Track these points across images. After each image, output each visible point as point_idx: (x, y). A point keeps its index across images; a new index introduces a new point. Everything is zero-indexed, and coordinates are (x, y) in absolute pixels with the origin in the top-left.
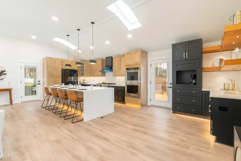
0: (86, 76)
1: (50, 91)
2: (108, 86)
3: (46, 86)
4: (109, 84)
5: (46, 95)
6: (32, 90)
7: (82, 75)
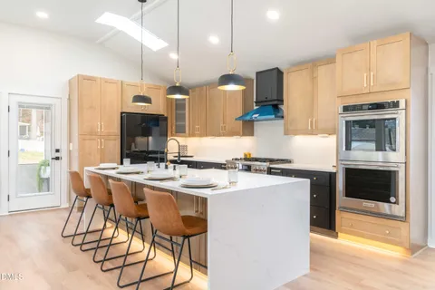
0: (192, 135)
1: (87, 184)
2: (270, 171)
3: (75, 168)
4: (271, 161)
5: (74, 195)
6: (39, 176)
7: (180, 130)
